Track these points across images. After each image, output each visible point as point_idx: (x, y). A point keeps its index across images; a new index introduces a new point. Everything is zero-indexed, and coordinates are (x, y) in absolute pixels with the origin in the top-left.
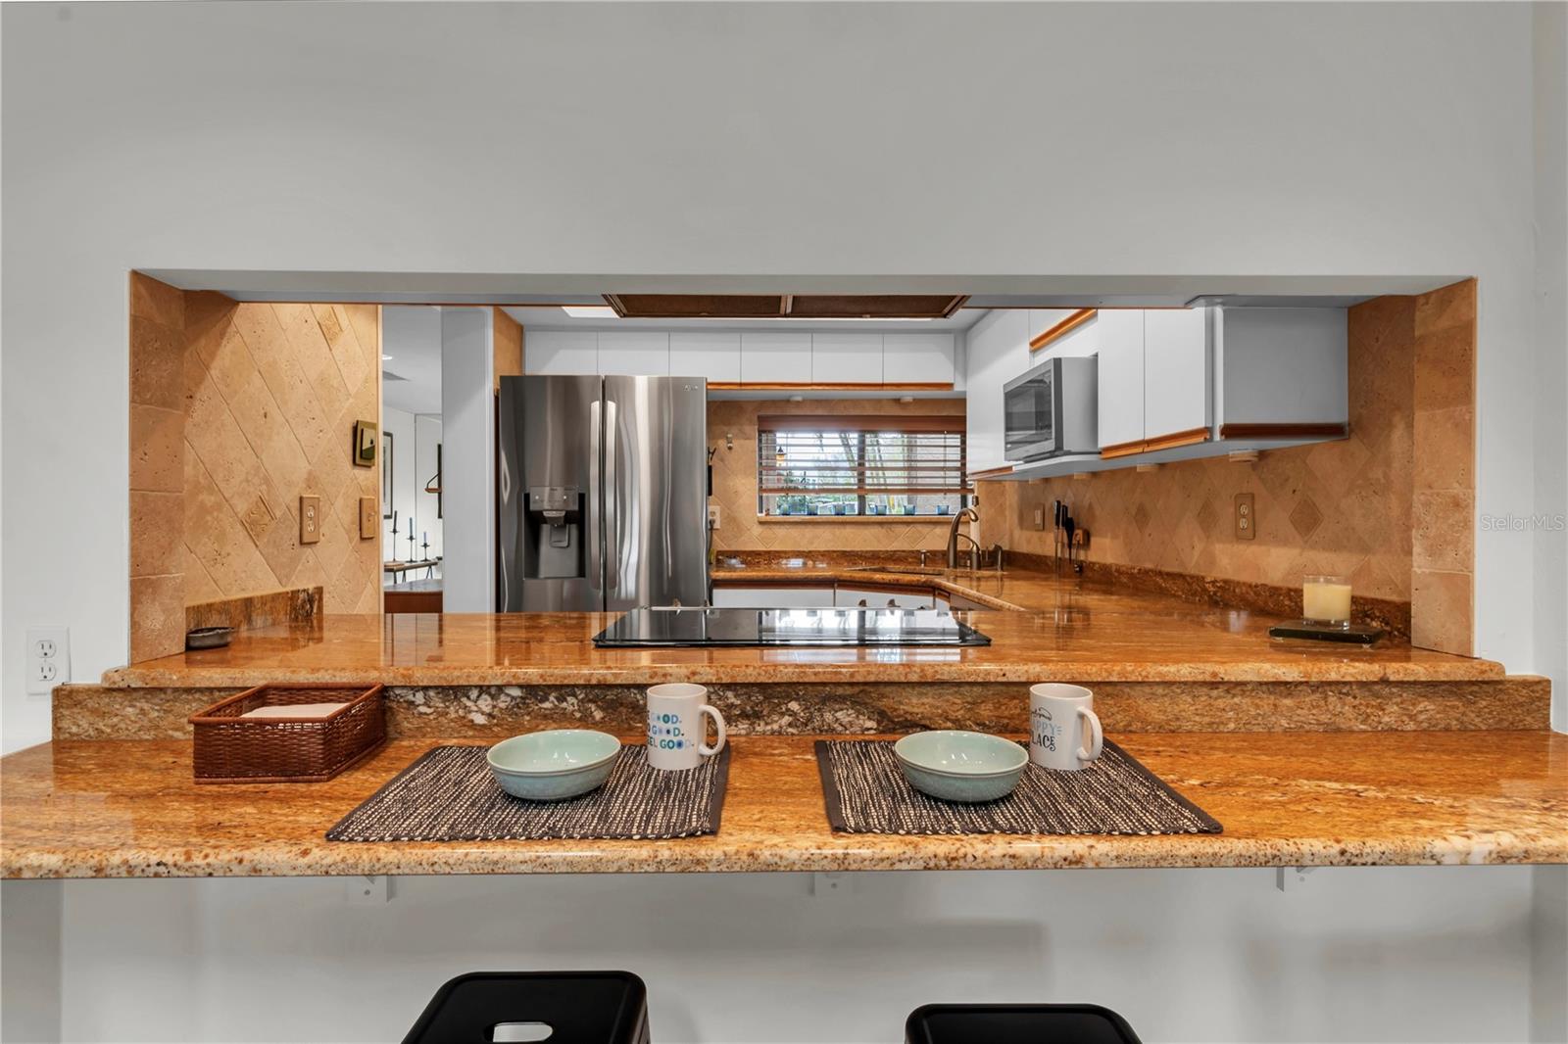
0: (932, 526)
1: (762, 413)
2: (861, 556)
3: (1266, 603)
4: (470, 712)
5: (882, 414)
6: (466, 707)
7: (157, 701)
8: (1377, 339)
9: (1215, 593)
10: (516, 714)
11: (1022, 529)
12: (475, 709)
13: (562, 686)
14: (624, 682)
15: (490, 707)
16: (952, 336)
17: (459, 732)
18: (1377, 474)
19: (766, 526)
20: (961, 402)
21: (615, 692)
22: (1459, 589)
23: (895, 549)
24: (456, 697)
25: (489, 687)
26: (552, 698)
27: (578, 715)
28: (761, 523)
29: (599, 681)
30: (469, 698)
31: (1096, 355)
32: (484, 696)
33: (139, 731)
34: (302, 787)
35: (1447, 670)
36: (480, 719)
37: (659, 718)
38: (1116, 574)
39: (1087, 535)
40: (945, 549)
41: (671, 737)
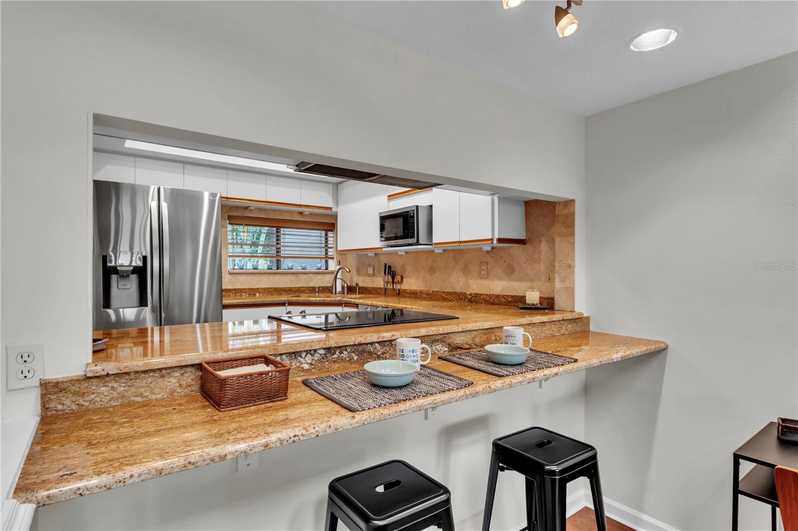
0: (316, 275)
1: (230, 214)
2: (283, 290)
3: (494, 300)
4: (302, 364)
5: (293, 219)
6: (300, 361)
7: (123, 380)
8: (536, 213)
9: (471, 298)
10: (322, 362)
11: (358, 276)
12: (304, 362)
13: (341, 347)
14: (369, 342)
15: (311, 360)
16: (332, 185)
17: (297, 374)
18: (536, 256)
19: (233, 276)
20: (335, 216)
21: (362, 347)
22: (571, 291)
23: (299, 286)
24: (295, 357)
25: (310, 350)
26: (337, 353)
27: (348, 359)
28: (230, 274)
29: (358, 342)
30: (301, 357)
31: (431, 206)
32: (308, 355)
33: (110, 401)
34: (279, 403)
35: (569, 316)
36: (306, 366)
37: (410, 351)
38: (420, 294)
39: (402, 278)
40: (331, 285)
41: (415, 358)
